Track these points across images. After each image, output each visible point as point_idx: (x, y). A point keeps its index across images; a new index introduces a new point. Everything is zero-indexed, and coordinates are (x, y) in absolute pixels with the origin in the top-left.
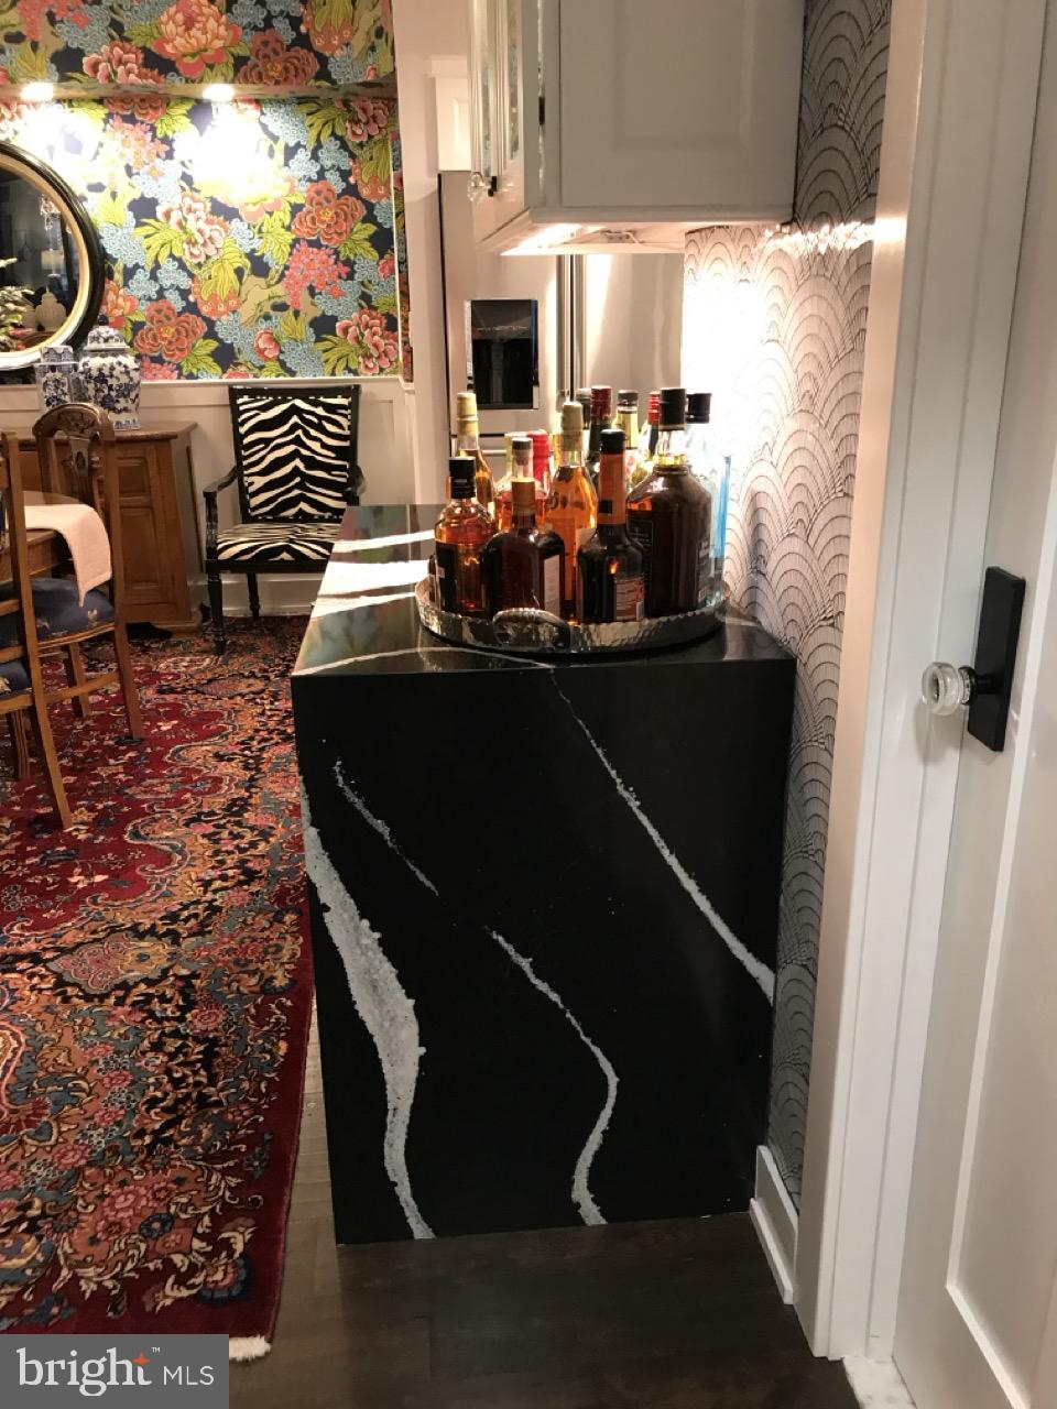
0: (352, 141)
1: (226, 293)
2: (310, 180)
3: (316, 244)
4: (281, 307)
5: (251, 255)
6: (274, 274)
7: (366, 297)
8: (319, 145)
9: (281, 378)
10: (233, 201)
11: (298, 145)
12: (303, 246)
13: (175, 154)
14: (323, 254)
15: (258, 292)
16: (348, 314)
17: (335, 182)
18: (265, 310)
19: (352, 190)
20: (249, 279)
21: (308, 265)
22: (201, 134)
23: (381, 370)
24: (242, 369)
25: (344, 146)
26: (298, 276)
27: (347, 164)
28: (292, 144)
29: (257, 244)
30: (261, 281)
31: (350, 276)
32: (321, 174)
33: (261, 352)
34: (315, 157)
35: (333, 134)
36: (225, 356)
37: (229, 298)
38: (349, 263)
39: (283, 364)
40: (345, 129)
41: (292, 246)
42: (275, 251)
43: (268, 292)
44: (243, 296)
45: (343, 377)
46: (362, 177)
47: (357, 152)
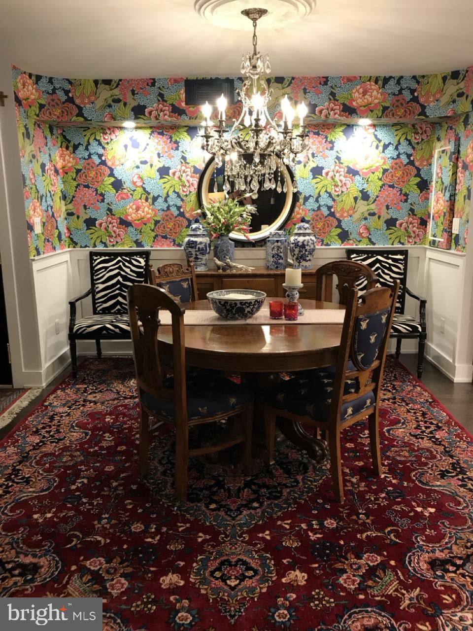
0: (414, 141)
1: (348, 208)
2: (393, 158)
3: (392, 186)
4: (372, 214)
5: (362, 191)
6: (371, 200)
7: (412, 210)
8: (399, 143)
9: (369, 246)
10: (358, 167)
11: (390, 143)
12: (386, 187)
13: (335, 148)
14: (395, 191)
15: (363, 207)
16: (402, 216)
17: (404, 159)
18: (365, 215)
19: (411, 163)
20: (360, 202)
21: (387, 196)
22: (347, 139)
23: (415, 243)
24: (351, 242)
25: (410, 144)
26: (382, 200)
27: (410, 151)
28: (387, 143)
29: (365, 186)
30: (365, 202)
31: (406, 201)
32: (398, 156)
33: (360, 234)
34: (396, 148)
35: (406, 139)
36: (344, 236)
37: (349, 210)
38: (406, 195)
39: (370, 240)
40: (411, 136)
41: (381, 187)
42: (373, 190)
43: (368, 207)
44: (356, 209)
45: (397, 246)
46: (417, 158)
47: (416, 146)
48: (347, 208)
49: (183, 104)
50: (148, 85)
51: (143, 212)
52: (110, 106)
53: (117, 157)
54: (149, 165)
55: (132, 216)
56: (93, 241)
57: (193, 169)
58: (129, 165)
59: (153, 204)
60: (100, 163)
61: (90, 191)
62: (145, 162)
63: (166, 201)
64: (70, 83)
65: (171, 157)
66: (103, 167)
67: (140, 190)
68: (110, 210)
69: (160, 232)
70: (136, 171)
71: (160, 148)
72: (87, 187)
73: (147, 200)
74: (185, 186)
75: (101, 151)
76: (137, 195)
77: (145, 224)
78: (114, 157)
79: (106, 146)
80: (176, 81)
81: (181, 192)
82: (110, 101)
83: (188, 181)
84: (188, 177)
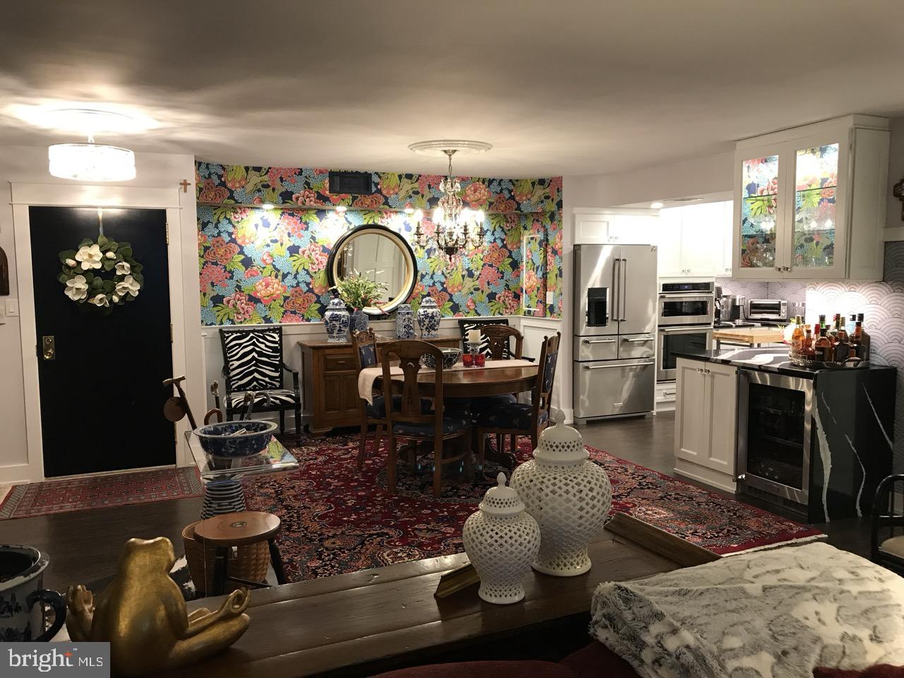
0: (506, 228)
2: (491, 242)
3: (491, 266)
4: (477, 289)
5: (468, 270)
6: (475, 277)
7: (507, 286)
8: (495, 230)
9: (475, 317)
11: (488, 230)
12: (487, 266)
14: (493, 269)
15: (469, 283)
16: (501, 293)
17: (499, 243)
18: (471, 290)
19: (505, 246)
20: (467, 279)
21: (488, 273)
23: (511, 313)
24: (461, 313)
25: (503, 230)
26: (484, 277)
27: (503, 236)
29: (471, 265)
30: (471, 279)
31: (502, 278)
32: (495, 240)
33: (469, 307)
34: (493, 234)
35: (500, 226)
36: (455, 309)
37: (458, 286)
38: (502, 273)
39: (476, 311)
40: (503, 224)
41: (483, 266)
42: (477, 268)
43: (473, 284)
44: (464, 285)
45: (498, 317)
46: (508, 241)
47: (507, 232)
48: (457, 283)
49: (327, 192)
50: (295, 174)
51: (273, 288)
52: (259, 191)
53: (248, 235)
54: (279, 243)
55: (262, 293)
56: (219, 319)
57: (321, 248)
58: (259, 243)
59: (283, 281)
60: (230, 241)
61: (219, 268)
62: (275, 241)
63: (295, 277)
64: (224, 168)
65: (300, 236)
66: (233, 245)
67: (270, 267)
68: (239, 287)
69: (289, 308)
70: (266, 249)
71: (290, 228)
72: (216, 264)
73: (276, 277)
74: (314, 264)
75: (231, 229)
76: (266, 272)
77: (275, 301)
78: (244, 236)
79: (236, 225)
80: (321, 172)
81: (310, 269)
82: (259, 186)
83: (317, 259)
84: (317, 256)
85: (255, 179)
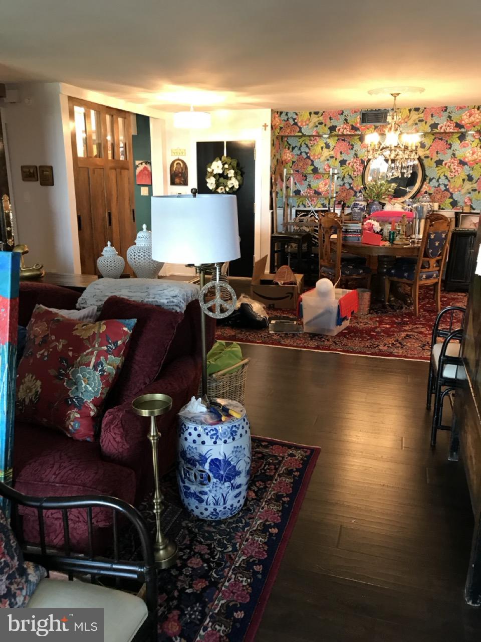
4: (474, 190)
5: (468, 175)
6: (474, 181)
10: (467, 160)
13: (452, 148)
15: (468, 186)
18: (469, 191)
20: (466, 182)
22: (461, 143)
24: (459, 207)
29: (471, 172)
30: (470, 183)
33: (465, 203)
36: (454, 204)
37: (459, 187)
39: (471, 207)
42: (476, 174)
43: (471, 186)
44: (463, 187)
48: (457, 186)
49: (358, 125)
50: (339, 114)
52: (317, 126)
53: (317, 154)
54: (335, 158)
55: (322, 189)
56: (297, 204)
57: (360, 161)
58: (323, 159)
60: (306, 158)
61: (299, 174)
62: (332, 157)
63: (343, 180)
64: (297, 114)
65: (348, 154)
66: (308, 160)
68: (309, 185)
70: (327, 162)
71: (342, 148)
72: (298, 171)
74: (354, 171)
75: (307, 150)
76: (326, 176)
78: (314, 154)
79: (310, 148)
80: (355, 112)
81: (352, 175)
82: (317, 124)
83: (357, 168)
84: (358, 166)
85: (315, 119)
